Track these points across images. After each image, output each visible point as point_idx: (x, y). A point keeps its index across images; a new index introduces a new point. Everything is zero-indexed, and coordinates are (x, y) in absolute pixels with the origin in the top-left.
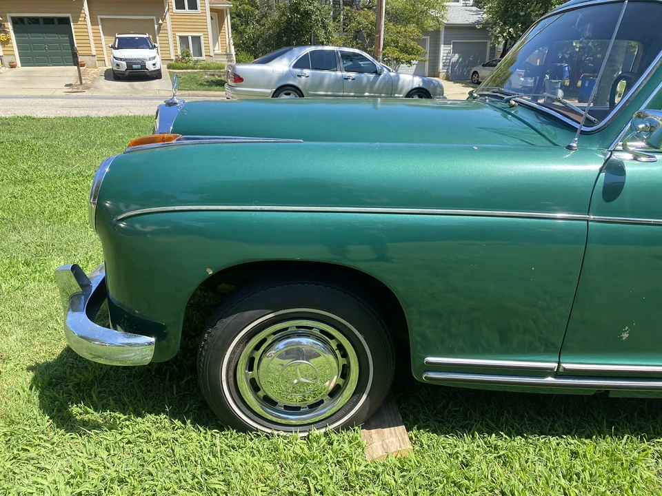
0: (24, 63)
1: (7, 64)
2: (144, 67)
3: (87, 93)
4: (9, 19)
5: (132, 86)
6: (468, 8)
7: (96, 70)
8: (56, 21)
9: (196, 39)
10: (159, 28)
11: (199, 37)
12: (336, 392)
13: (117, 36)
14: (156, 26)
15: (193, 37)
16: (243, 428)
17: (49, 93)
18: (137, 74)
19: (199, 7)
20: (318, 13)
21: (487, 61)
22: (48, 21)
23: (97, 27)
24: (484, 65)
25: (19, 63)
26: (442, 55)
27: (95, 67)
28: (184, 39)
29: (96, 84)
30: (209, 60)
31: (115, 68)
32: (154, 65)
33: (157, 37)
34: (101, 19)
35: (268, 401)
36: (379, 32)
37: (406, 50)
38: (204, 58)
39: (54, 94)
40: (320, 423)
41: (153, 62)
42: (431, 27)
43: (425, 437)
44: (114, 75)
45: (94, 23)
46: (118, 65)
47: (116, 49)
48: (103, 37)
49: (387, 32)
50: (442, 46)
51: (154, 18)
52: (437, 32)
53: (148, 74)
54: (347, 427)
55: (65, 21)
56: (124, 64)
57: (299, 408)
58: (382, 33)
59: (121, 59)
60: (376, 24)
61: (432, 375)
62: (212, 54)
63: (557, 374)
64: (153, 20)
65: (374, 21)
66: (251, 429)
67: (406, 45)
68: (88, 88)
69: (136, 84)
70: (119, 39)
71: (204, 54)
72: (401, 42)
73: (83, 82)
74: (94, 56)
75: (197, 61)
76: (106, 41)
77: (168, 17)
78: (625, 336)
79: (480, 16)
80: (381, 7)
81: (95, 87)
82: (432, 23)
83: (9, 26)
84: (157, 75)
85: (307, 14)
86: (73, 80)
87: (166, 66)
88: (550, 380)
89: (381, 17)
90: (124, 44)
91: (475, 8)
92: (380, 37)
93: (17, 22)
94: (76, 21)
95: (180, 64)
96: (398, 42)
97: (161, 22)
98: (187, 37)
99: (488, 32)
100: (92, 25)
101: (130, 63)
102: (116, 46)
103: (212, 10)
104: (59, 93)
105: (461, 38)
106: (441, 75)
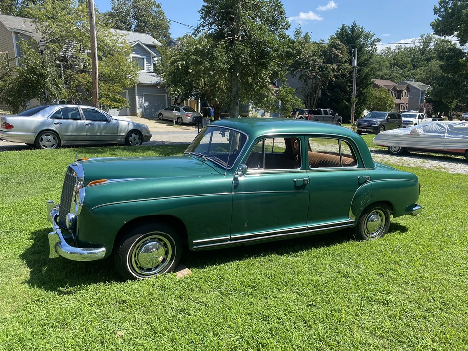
6: (151, 74)
12: (164, 260)
20: (50, 75)
21: (167, 107)
24: (165, 109)
26: (137, 102)
35: (141, 268)
36: (95, 88)
37: (114, 100)
40: (160, 272)
42: (129, 85)
43: (194, 270)
49: (100, 87)
50: (137, 97)
52: (133, 88)
54: (169, 272)
57: (151, 269)
58: (98, 90)
60: (93, 84)
61: (195, 247)
63: (230, 241)
65: (92, 81)
66: (136, 278)
67: (114, 97)
72: (111, 95)
78: (246, 225)
79: (159, 79)
80: (95, 73)
82: (129, 83)
85: (42, 76)
88: (228, 242)
89: (96, 79)
91: (154, 74)
92: (96, 92)
96: (109, 95)
99: (165, 90)
105: (149, 92)
106: (139, 114)
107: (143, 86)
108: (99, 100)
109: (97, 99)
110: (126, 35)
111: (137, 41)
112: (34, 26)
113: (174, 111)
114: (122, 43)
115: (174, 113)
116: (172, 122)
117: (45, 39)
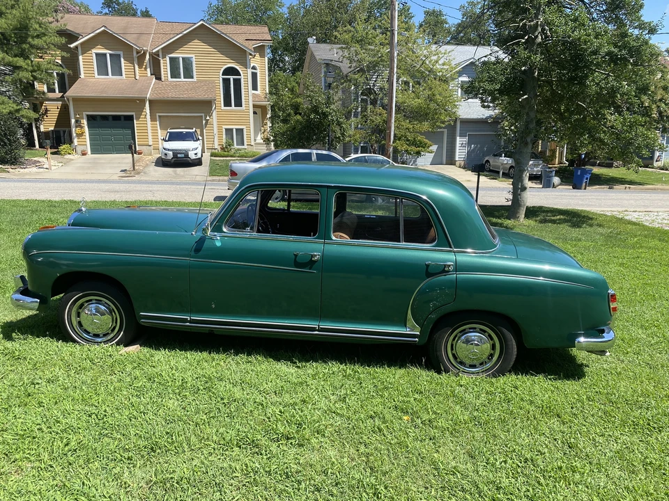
0: (93, 152)
1: (79, 152)
2: (187, 156)
3: (137, 178)
4: (85, 117)
5: (175, 172)
7: (150, 157)
8: (122, 118)
9: (240, 131)
10: (206, 124)
11: (242, 130)
13: (169, 131)
14: (204, 122)
15: (237, 129)
16: (74, 341)
17: (105, 178)
18: (181, 161)
19: (243, 105)
21: (495, 152)
22: (116, 118)
23: (155, 123)
24: (493, 155)
25: (89, 151)
26: (458, 145)
27: (151, 155)
28: (229, 131)
29: (146, 170)
30: (250, 149)
31: (163, 157)
32: (196, 154)
33: (204, 131)
34: (159, 116)
35: (85, 332)
36: (390, 128)
37: (414, 143)
38: (245, 147)
39: (111, 178)
40: (106, 342)
41: (195, 152)
44: (163, 163)
45: (153, 119)
46: (166, 154)
47: (166, 141)
48: (159, 131)
49: (397, 127)
50: (458, 138)
51: (203, 115)
52: (454, 126)
53: (191, 162)
54: (116, 344)
55: (130, 118)
56: (170, 155)
57: (90, 333)
58: (393, 128)
59: (169, 150)
60: (387, 122)
61: (143, 321)
62: (253, 143)
63: (190, 322)
64: (202, 116)
65: (386, 119)
66: (77, 342)
67: (414, 139)
68: (138, 173)
69: (179, 170)
70: (170, 133)
71: (246, 143)
72: (409, 136)
73: (136, 168)
74: (150, 146)
75: (239, 150)
76: (161, 134)
77: (214, 114)
78: (213, 306)
80: (392, 108)
81: (145, 173)
83: (84, 122)
84: (198, 163)
85: (325, 115)
86: (129, 167)
87: (210, 154)
88: (187, 324)
89: (391, 115)
90: (173, 137)
92: (390, 132)
93: (91, 119)
94: (138, 119)
95: (222, 153)
96: (406, 137)
97: (208, 118)
98: (232, 129)
100: (151, 121)
101: (175, 152)
102: (167, 139)
103: (254, 106)
104: (115, 177)
105: (476, 131)
106: (457, 163)
107: (468, 123)
108: (393, 143)
109: (390, 141)
110: (450, 52)
111: (471, 59)
112: (341, 53)
113: (503, 158)
114: (443, 64)
115: (500, 161)
116: (498, 172)
117: (352, 69)
